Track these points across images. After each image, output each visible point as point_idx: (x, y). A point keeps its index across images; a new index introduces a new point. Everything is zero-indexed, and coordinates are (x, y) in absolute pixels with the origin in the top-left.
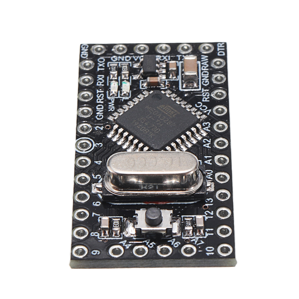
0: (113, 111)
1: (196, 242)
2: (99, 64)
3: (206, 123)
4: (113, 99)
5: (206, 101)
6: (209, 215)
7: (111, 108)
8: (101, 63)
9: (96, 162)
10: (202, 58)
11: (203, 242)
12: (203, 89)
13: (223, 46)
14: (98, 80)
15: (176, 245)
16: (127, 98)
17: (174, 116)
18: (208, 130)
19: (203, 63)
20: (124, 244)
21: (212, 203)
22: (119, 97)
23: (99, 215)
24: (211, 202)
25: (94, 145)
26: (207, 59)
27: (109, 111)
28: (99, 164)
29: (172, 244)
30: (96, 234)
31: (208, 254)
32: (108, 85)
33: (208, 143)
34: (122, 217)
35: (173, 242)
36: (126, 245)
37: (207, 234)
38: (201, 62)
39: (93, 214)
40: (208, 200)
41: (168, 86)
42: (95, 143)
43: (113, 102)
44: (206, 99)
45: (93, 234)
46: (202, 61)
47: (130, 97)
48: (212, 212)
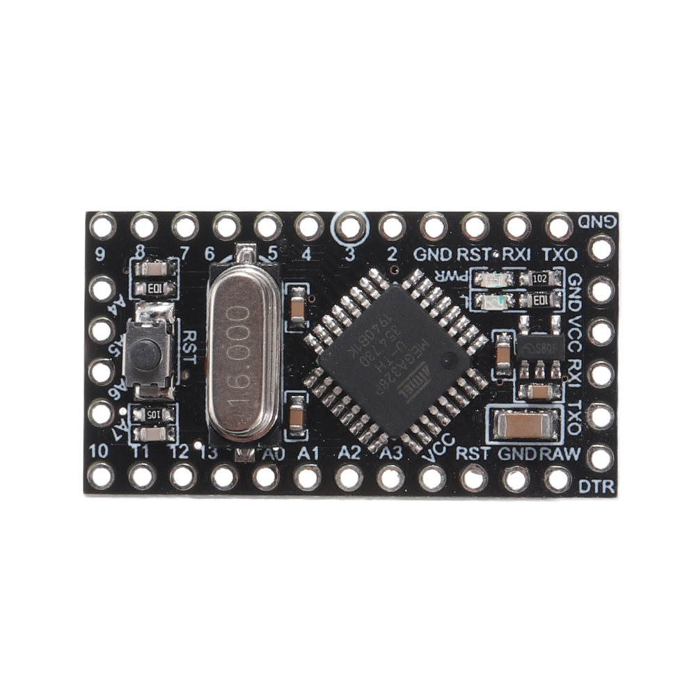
0: (436, 278)
1: (120, 427)
2: (561, 250)
3: (399, 452)
4: (466, 277)
5: (458, 453)
6: (179, 451)
7: (443, 276)
8: (562, 254)
9: (308, 251)
10: (572, 450)
11: (117, 439)
12: (489, 448)
13: (604, 491)
14: (517, 249)
15: (113, 392)
16: (468, 305)
17: (402, 392)
18: (383, 454)
19: (558, 449)
20: (118, 303)
21: (206, 456)
22: (471, 290)
23: (183, 258)
24: (210, 456)
25: (350, 246)
26: (568, 458)
27: (436, 272)
28: (303, 256)
29: (115, 386)
30: (140, 254)
31: (93, 447)
32: (504, 268)
33: (351, 455)
34: (178, 299)
35: (119, 387)
36: (114, 306)
37: (135, 446)
38: (561, 448)
39: (187, 248)
40: (215, 451)
41: (500, 382)
42: (354, 248)
43: (460, 278)
44: (463, 454)
45: (140, 248)
46: (565, 449)
47: (471, 310)
48: (186, 457)
